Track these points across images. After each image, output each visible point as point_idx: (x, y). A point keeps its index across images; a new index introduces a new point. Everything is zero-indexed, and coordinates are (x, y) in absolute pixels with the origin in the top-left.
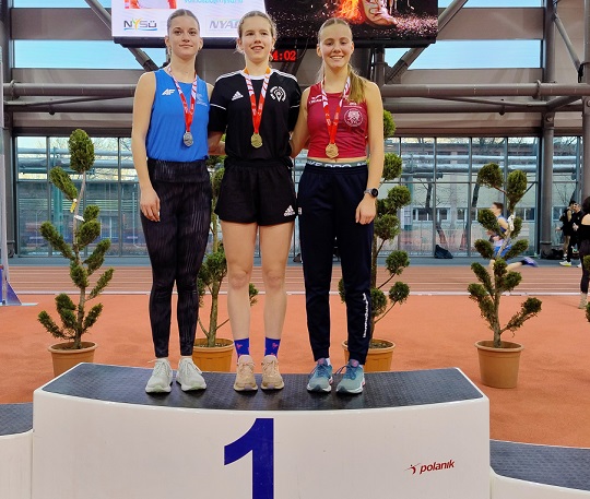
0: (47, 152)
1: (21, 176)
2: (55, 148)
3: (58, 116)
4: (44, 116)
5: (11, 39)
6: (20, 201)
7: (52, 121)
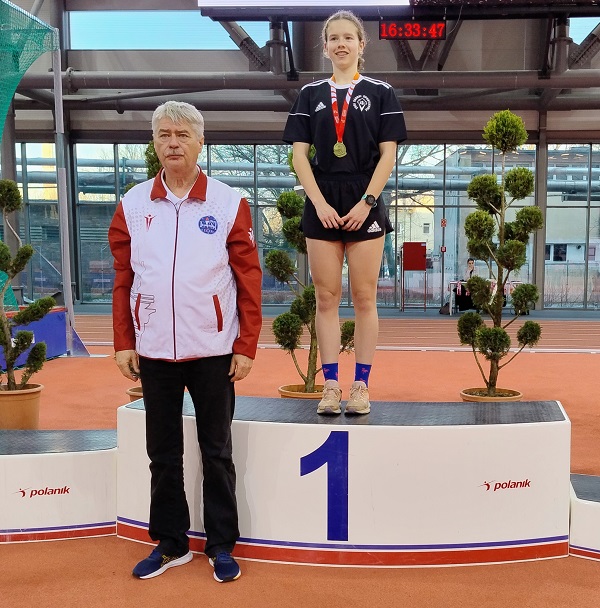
0: (115, 165)
1: (82, 197)
2: (124, 159)
3: (128, 115)
4: (110, 116)
5: (66, 10)
6: (82, 231)
7: (121, 122)
